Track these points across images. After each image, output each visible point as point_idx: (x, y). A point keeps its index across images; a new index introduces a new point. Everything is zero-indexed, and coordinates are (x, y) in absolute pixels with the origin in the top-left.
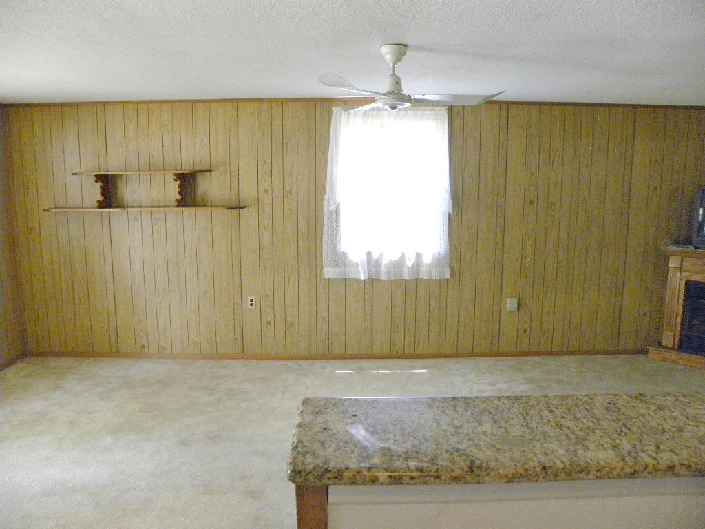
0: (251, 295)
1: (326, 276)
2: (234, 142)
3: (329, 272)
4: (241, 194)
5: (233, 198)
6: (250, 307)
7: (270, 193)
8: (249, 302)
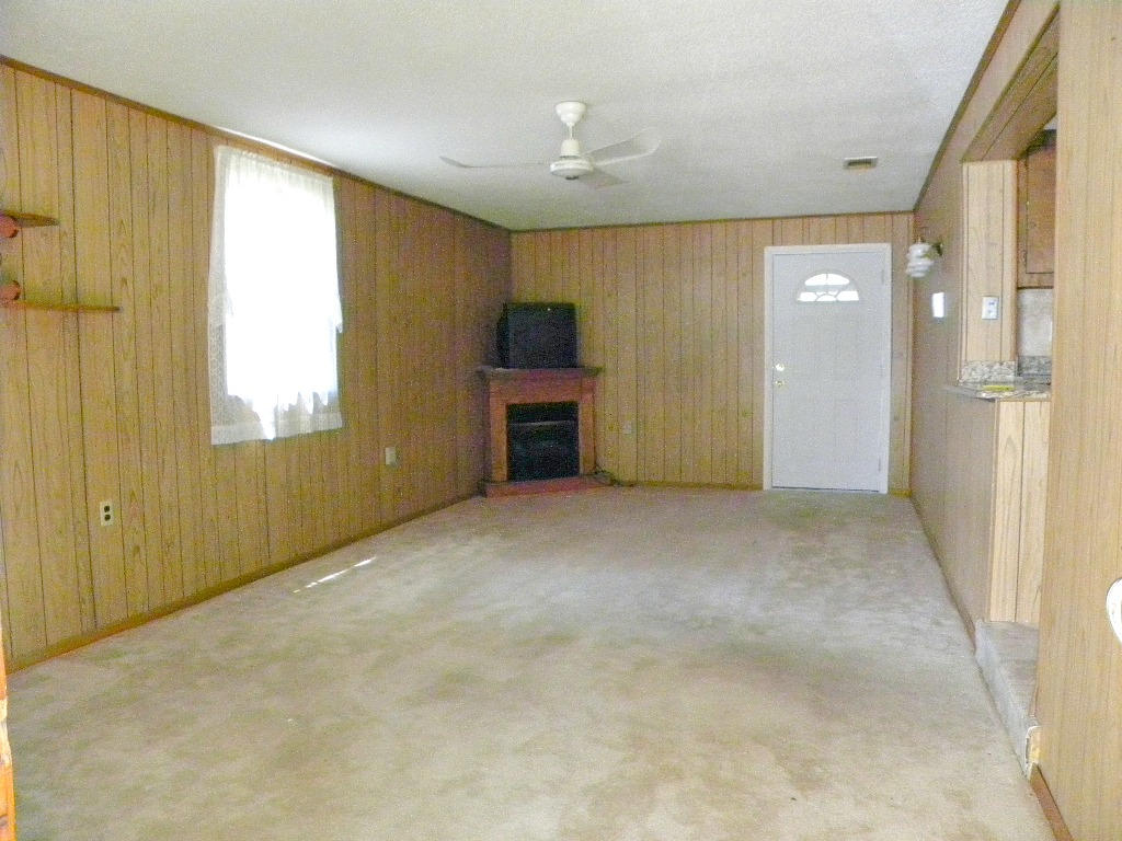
0: (106, 497)
1: (215, 441)
2: (66, 170)
3: (220, 435)
4: (80, 285)
5: (68, 294)
6: (103, 523)
7: (130, 284)
8: (103, 514)
